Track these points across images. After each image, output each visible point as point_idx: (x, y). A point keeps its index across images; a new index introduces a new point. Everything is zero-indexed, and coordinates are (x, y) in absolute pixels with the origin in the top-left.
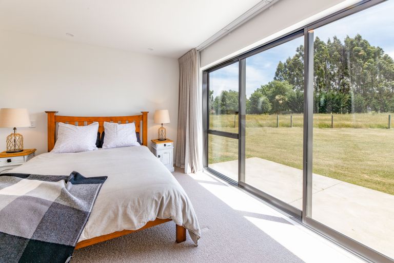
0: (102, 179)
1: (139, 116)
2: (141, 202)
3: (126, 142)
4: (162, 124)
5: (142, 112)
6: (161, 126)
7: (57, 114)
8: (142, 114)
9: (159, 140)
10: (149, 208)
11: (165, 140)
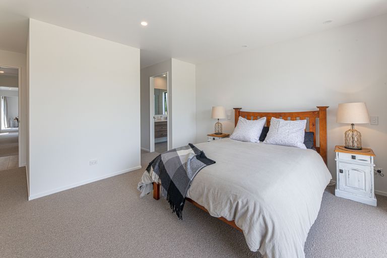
0: (210, 162)
1: (314, 112)
2: (219, 194)
3: (286, 141)
4: (353, 125)
5: (318, 107)
6: (350, 127)
7: (241, 110)
8: (318, 109)
9: (346, 148)
10: (224, 204)
11: (361, 149)
